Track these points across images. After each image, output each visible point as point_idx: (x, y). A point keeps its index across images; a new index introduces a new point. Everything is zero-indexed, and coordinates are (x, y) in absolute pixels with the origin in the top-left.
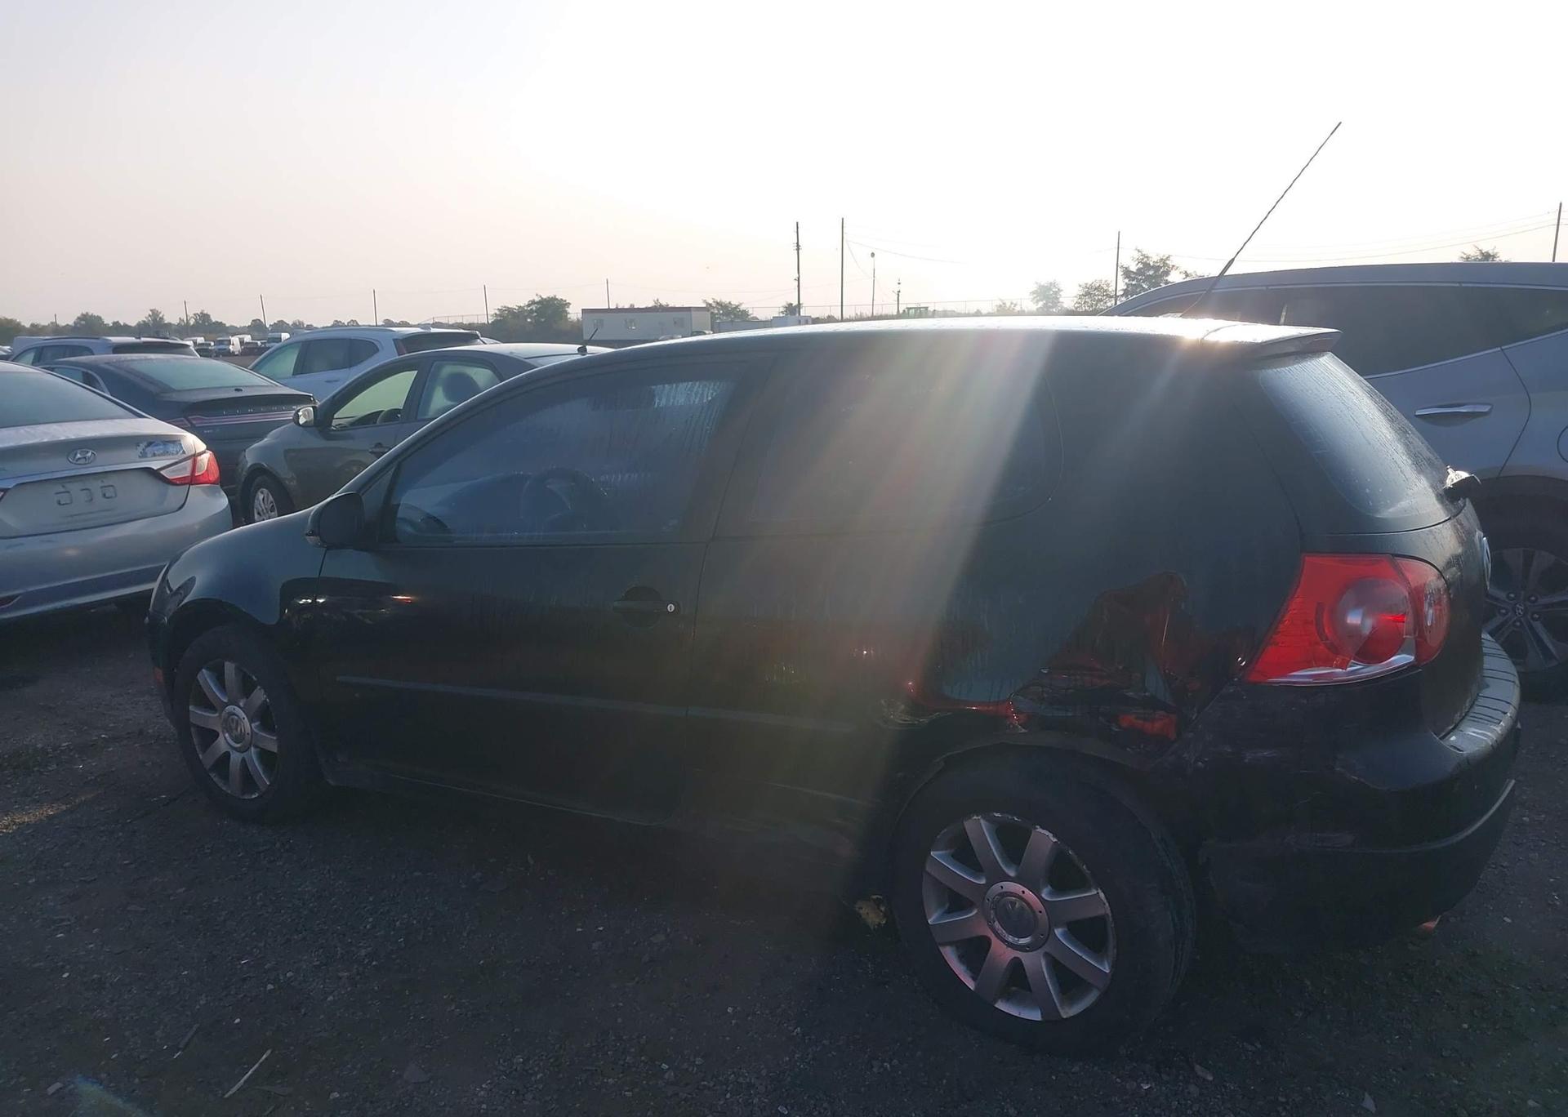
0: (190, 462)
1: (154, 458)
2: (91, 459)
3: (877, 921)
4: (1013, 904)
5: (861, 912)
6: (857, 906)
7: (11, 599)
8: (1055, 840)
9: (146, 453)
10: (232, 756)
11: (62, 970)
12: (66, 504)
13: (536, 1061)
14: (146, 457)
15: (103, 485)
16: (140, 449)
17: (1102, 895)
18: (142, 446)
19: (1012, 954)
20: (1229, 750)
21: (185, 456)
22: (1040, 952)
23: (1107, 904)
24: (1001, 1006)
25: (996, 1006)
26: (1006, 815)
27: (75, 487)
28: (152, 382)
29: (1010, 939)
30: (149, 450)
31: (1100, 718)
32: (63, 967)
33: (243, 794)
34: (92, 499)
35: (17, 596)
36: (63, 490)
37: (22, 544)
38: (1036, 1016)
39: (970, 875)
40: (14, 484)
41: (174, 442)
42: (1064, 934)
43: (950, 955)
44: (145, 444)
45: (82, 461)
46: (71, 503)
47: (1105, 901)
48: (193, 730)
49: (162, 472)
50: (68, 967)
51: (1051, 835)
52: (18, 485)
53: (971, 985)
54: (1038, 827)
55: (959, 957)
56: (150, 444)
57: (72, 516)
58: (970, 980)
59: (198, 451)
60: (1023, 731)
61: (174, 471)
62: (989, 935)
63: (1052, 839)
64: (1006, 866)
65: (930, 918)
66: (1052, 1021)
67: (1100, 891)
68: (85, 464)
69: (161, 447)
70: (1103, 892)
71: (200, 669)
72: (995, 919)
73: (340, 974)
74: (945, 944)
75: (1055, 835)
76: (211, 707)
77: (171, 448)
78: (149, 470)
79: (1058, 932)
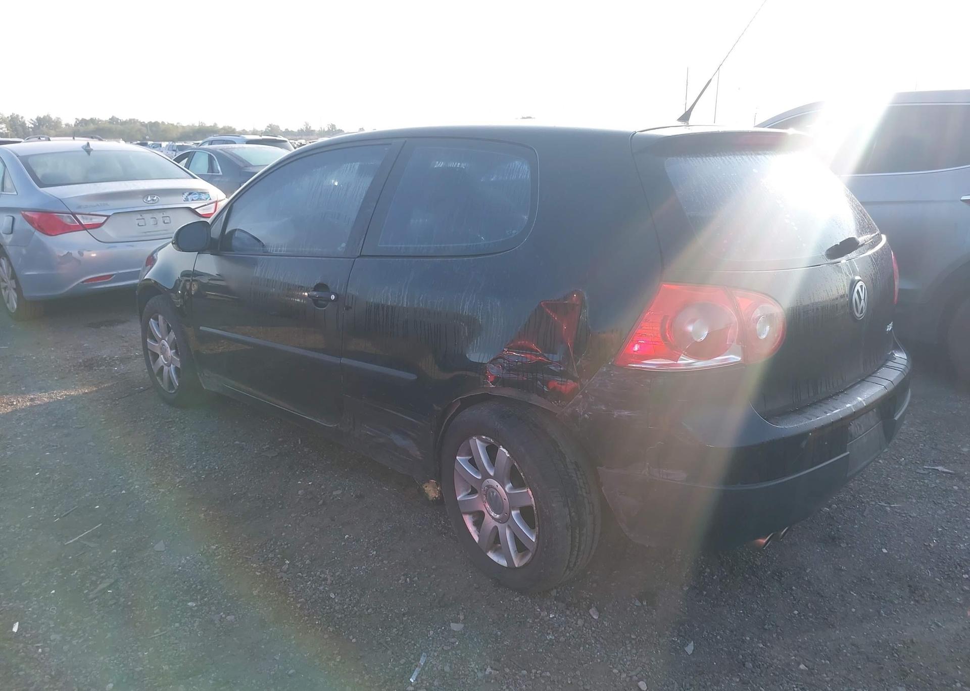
0: (214, 204)
1: (192, 202)
2: (156, 201)
3: (434, 495)
4: (493, 492)
5: (426, 489)
6: (425, 485)
7: (110, 276)
8: (508, 456)
9: (188, 199)
10: (164, 368)
11: (37, 471)
12: (142, 226)
13: (223, 549)
14: (188, 201)
15: (163, 216)
16: (185, 196)
17: (530, 492)
18: (186, 194)
19: (494, 523)
20: (604, 409)
21: (211, 201)
22: (506, 524)
23: (533, 499)
24: (491, 555)
25: (488, 554)
26: (487, 438)
27: (147, 216)
28: (242, 161)
29: (493, 514)
30: (189, 197)
31: (538, 382)
32: (39, 469)
33: (169, 390)
34: (157, 224)
35: (113, 275)
36: (141, 218)
37: (115, 247)
38: (504, 563)
39: (474, 474)
40: (112, 213)
41: (205, 193)
42: (517, 515)
43: (468, 521)
44: (188, 193)
45: (152, 202)
46: (145, 225)
47: (532, 497)
48: (149, 351)
49: (196, 210)
50: (41, 470)
51: (506, 452)
52: (115, 213)
53: (476, 539)
54: (501, 446)
55: (473, 522)
56: (190, 194)
57: (145, 232)
58: (477, 536)
59: (219, 199)
60: (493, 386)
61: (204, 210)
62: (484, 510)
63: (507, 454)
64: (490, 469)
65: (459, 495)
66: (511, 568)
67: (529, 490)
68: (155, 203)
69: (197, 195)
70: (531, 490)
71: (150, 320)
72: (486, 501)
73: (160, 490)
74: (466, 513)
75: (509, 453)
76: (156, 341)
77: (203, 197)
78: (189, 208)
79: (514, 513)
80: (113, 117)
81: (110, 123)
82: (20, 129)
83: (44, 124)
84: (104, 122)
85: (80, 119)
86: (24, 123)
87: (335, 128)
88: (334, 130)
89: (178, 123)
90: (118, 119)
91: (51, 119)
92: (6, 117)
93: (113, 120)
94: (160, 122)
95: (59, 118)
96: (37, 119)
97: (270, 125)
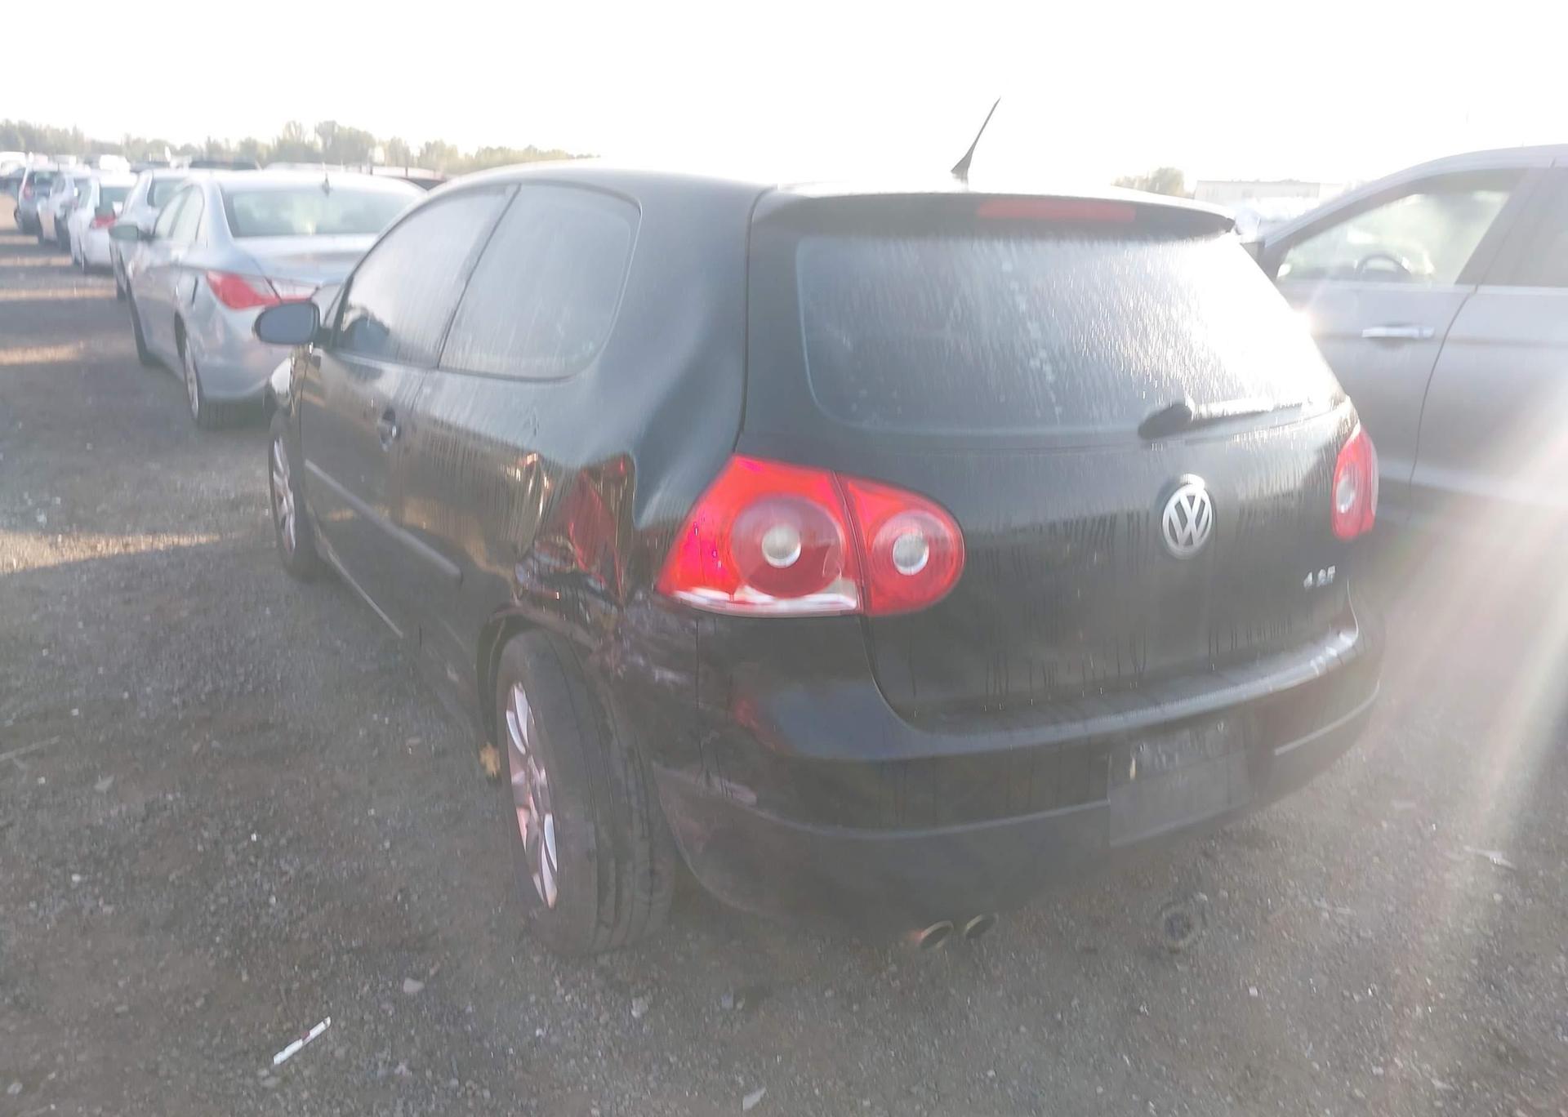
3: (492, 769)
5: (482, 756)
6: (482, 751)
10: (287, 518)
19: (537, 830)
22: (543, 834)
25: (534, 878)
26: (522, 688)
29: (535, 814)
39: (519, 744)
43: (522, 819)
53: (526, 850)
58: (526, 847)
60: (519, 604)
62: (530, 806)
64: (528, 740)
71: (274, 444)
72: (530, 791)
76: (280, 476)
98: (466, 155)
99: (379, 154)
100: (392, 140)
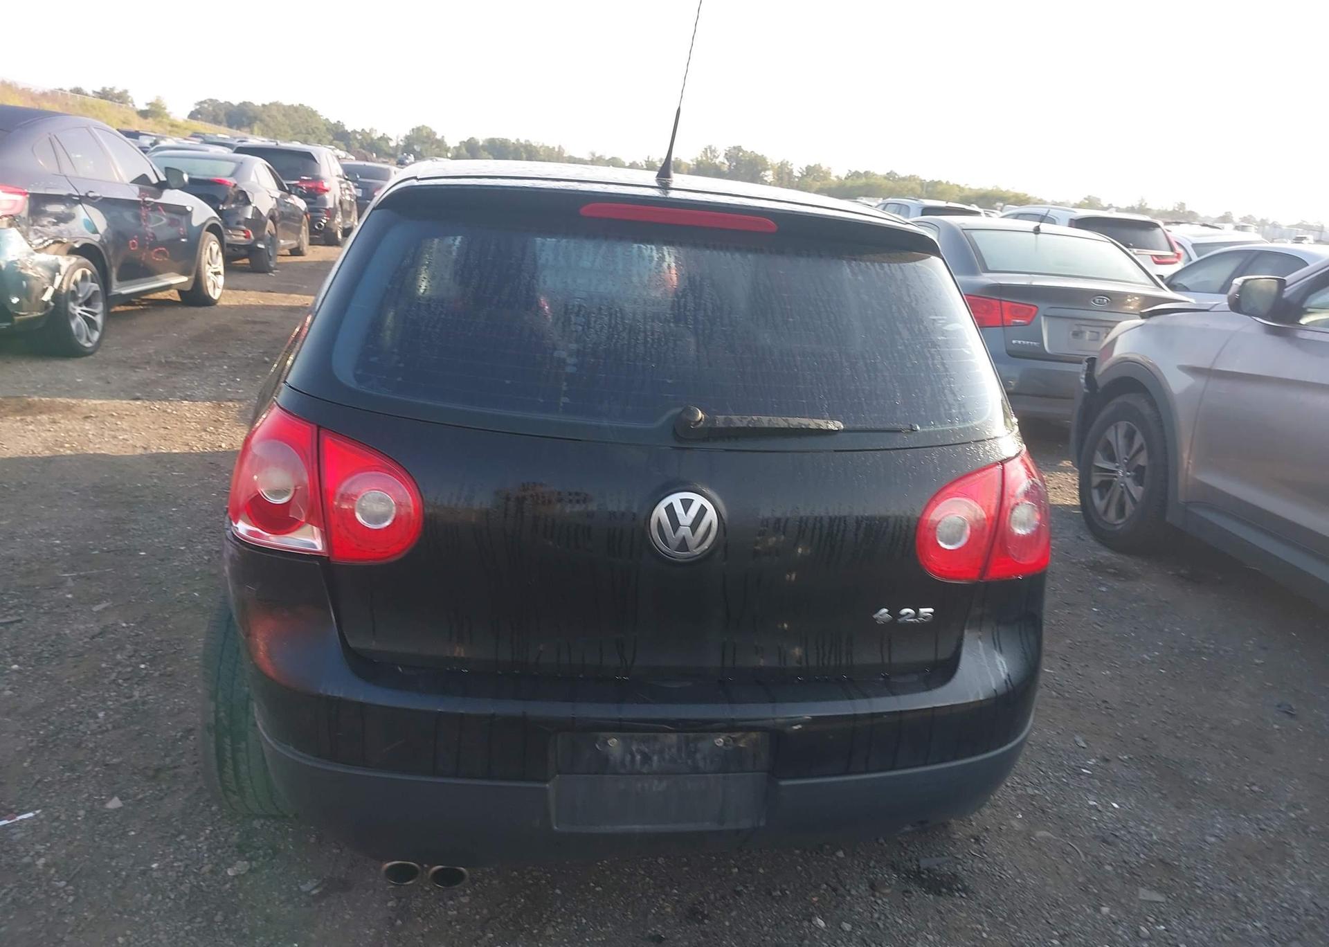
80: (891, 171)
81: (885, 178)
82: (786, 177)
83: (812, 174)
84: (878, 177)
85: (853, 171)
86: (791, 171)
87: (1184, 208)
88: (1181, 211)
89: (967, 185)
90: (896, 174)
91: (821, 168)
92: (776, 163)
93: (890, 176)
94: (945, 182)
95: (830, 168)
96: (806, 168)
97: (1089, 196)
98: (837, 177)
99: (769, 175)
100: (782, 164)
